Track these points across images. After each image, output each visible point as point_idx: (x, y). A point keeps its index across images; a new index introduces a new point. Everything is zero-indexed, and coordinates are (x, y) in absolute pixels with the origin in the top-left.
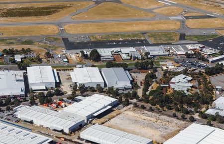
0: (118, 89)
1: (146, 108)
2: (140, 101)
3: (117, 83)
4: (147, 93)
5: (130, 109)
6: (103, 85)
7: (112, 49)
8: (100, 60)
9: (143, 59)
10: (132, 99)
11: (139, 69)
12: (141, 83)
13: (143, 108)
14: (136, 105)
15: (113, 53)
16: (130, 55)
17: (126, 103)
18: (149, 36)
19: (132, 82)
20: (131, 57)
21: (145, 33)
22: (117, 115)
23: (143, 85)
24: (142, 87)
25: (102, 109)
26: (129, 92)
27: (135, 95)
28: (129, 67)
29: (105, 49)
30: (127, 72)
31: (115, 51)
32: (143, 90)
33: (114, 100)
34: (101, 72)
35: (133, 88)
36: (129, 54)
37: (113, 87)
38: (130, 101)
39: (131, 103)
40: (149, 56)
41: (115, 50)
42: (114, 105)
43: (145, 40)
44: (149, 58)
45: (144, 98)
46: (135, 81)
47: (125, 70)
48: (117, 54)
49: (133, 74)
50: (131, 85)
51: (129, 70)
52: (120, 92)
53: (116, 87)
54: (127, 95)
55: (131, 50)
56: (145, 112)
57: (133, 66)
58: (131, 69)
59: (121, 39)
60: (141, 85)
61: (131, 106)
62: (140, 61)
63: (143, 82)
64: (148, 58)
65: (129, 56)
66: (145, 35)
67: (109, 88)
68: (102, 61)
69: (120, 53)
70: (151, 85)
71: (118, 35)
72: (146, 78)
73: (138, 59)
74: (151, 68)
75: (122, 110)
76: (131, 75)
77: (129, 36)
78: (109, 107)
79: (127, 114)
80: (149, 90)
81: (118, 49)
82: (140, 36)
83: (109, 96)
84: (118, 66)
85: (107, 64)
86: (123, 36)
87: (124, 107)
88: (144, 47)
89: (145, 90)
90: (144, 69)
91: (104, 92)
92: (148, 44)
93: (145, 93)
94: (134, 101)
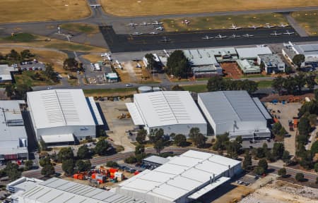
0: (240, 139)
1: (307, 180)
2: (293, 164)
3: (235, 126)
4: (308, 147)
5: (270, 182)
6: (204, 131)
7: (216, 51)
8: (191, 76)
9: (289, 71)
10: (273, 161)
11: (283, 93)
12: (291, 124)
13: (301, 180)
14: (284, 175)
15: (220, 59)
16: (259, 63)
17: (262, 170)
18: (298, 20)
19: (270, 123)
20: (262, 66)
21: (288, 13)
22: (244, 197)
23: (296, 129)
24: (294, 134)
25: (209, 183)
26: (265, 145)
27: (280, 153)
28: (260, 89)
29: (201, 51)
30: (256, 99)
31: (223, 54)
32: (298, 139)
33: (233, 163)
34: (196, 102)
35: (272, 137)
36: (256, 60)
37: (227, 134)
38: (271, 165)
39: (272, 171)
40: (303, 65)
41: (224, 51)
42: (235, 175)
43: (290, 28)
44: (304, 70)
45: (300, 159)
46: (276, 120)
47: (252, 96)
48: (229, 61)
49: (270, 106)
50: (268, 130)
51: (260, 96)
52: (245, 145)
53: (234, 133)
54: (261, 153)
55: (261, 50)
56: (307, 189)
57: (269, 87)
58: (265, 95)
59: (234, 27)
60: (292, 129)
61: (274, 176)
62: (284, 76)
63: (294, 122)
64: (300, 69)
65: (256, 64)
66: (289, 17)
67: (218, 136)
68: (196, 77)
69: (235, 57)
70: (315, 128)
71: (225, 18)
72: (300, 115)
73: (278, 72)
74: (311, 91)
75: (254, 186)
76: (266, 108)
77: (251, 20)
78: (224, 179)
79: (266, 195)
80: (310, 139)
81: (232, 50)
82: (276, 21)
83: (221, 154)
84: (234, 86)
85: (210, 83)
86: (237, 19)
87: (257, 178)
88: (290, 44)
89: (302, 140)
90: (295, 94)
91: (209, 146)
92: (297, 39)
93: (304, 148)
94: (279, 164)
